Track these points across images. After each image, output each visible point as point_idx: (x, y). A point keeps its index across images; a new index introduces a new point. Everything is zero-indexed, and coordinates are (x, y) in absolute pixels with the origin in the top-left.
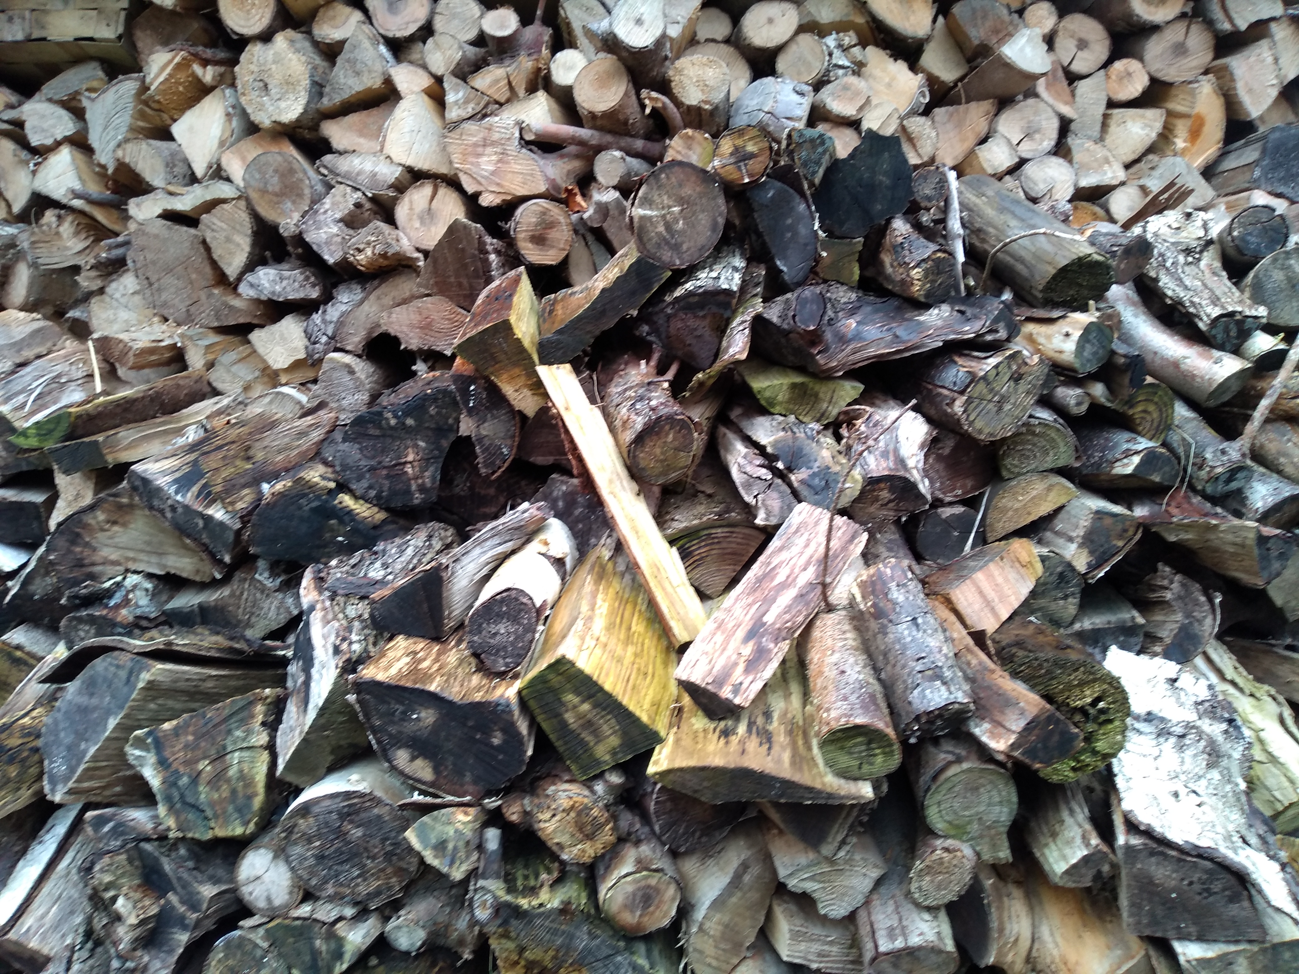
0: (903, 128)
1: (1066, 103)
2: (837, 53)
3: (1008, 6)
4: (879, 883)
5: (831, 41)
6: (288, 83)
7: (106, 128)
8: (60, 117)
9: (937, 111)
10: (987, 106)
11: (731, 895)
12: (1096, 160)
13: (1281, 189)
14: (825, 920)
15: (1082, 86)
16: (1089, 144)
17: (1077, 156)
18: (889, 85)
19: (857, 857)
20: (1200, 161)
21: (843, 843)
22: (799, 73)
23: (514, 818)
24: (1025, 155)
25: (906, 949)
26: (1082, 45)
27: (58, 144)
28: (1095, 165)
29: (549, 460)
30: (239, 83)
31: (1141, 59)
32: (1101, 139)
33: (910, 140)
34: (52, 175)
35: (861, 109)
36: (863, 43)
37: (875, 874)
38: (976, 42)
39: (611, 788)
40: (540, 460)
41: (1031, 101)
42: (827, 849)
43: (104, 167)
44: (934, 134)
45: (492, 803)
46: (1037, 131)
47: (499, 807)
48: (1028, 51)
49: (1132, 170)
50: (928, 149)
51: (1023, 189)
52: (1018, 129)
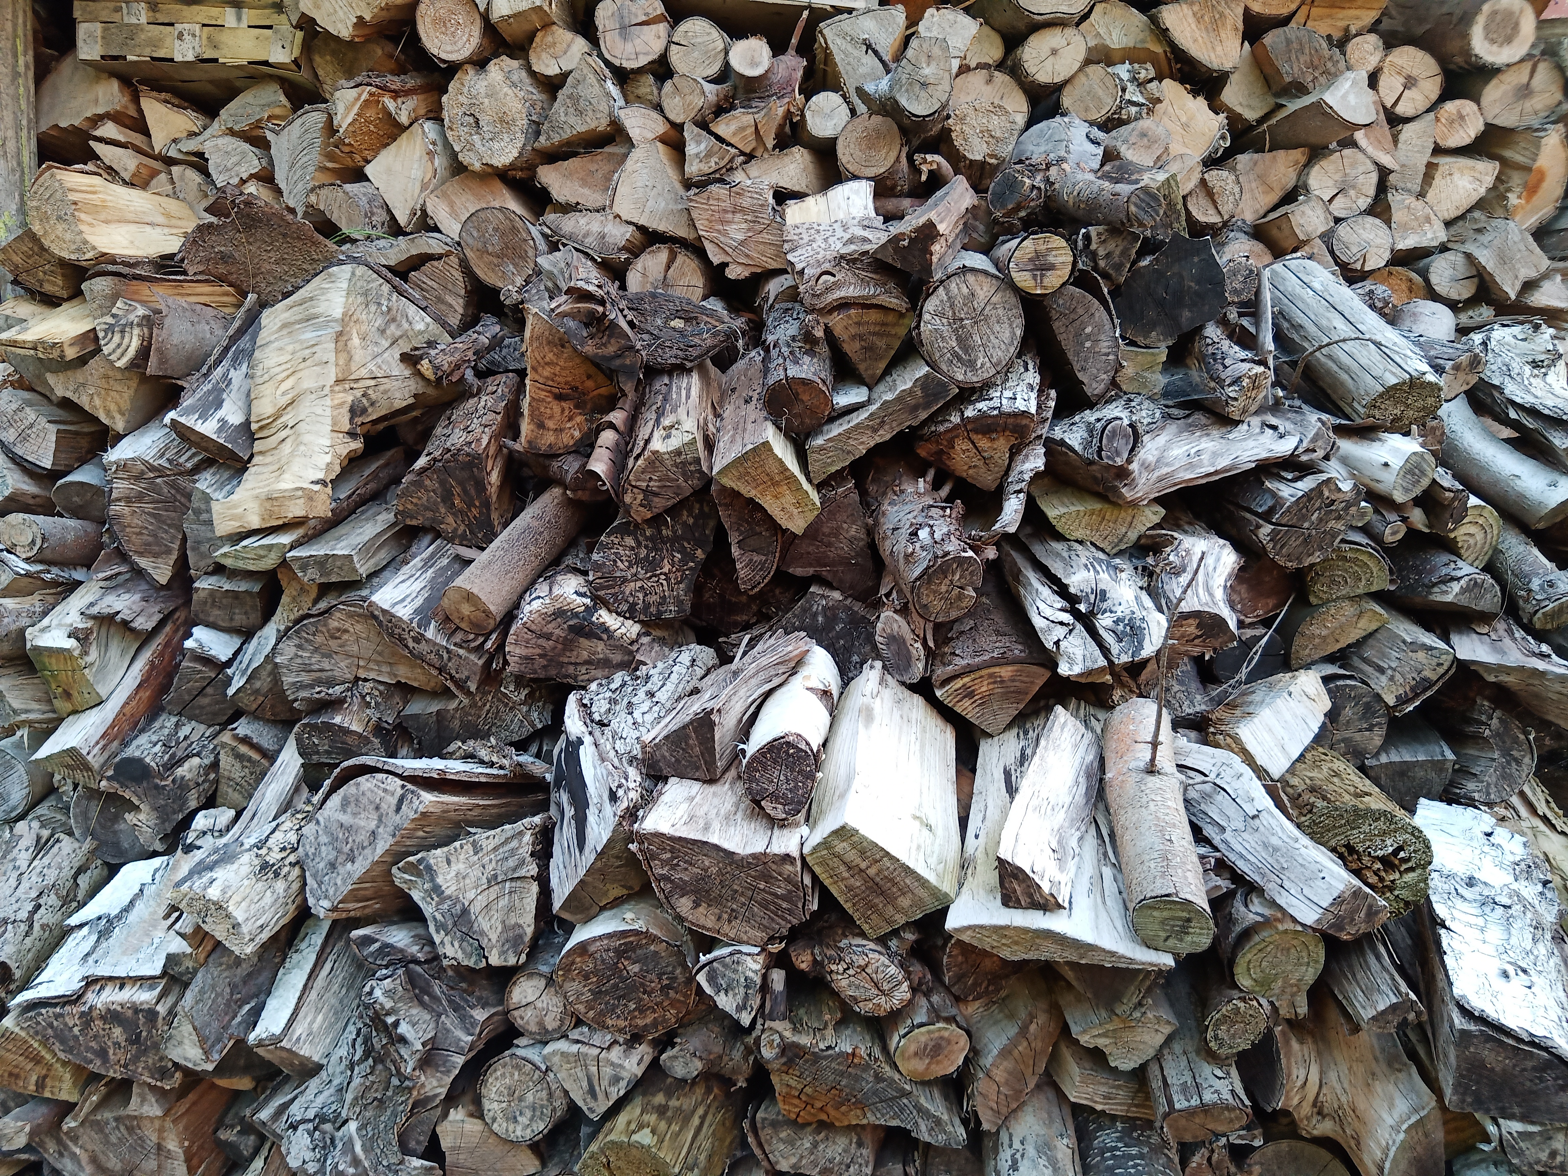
0: (1203, 181)
1: (1387, 152)
2: (1130, 88)
3: (1327, 38)
4: (1170, 1038)
5: (1123, 72)
6: (502, 121)
7: (292, 166)
8: (243, 153)
9: (1239, 156)
10: (1295, 155)
11: (1018, 1044)
12: (1417, 219)
14: (1114, 1072)
15: (1408, 131)
16: (1410, 200)
17: (1397, 214)
18: (1188, 127)
20: (1532, 221)
22: (1087, 110)
23: (802, 964)
24: (1339, 214)
25: (1201, 1106)
26: (1410, 82)
28: (1415, 224)
29: (810, 571)
30: (445, 116)
31: (1477, 101)
32: (1423, 194)
33: (1210, 196)
35: (1159, 157)
36: (1160, 77)
37: (1167, 1030)
38: (1288, 79)
39: (906, 945)
40: (799, 571)
41: (1347, 152)
45: (778, 946)
46: (1354, 187)
48: (1353, 98)
49: (1455, 230)
50: (1226, 208)
51: (1332, 252)
52: (1331, 183)
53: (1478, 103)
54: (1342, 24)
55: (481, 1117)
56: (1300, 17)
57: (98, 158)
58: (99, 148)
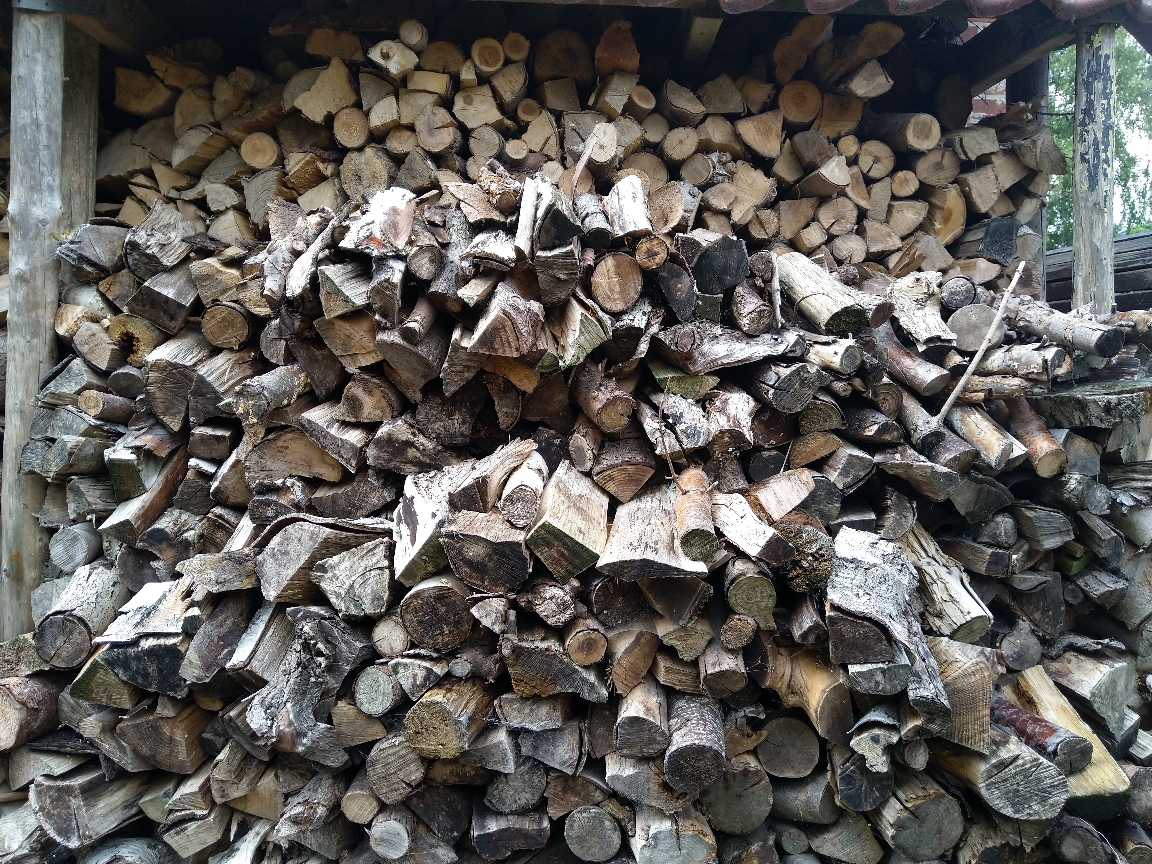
0: (757, 216)
1: (864, 199)
2: (718, 166)
3: (828, 138)
4: (710, 643)
5: (714, 157)
6: (374, 177)
7: (257, 200)
8: (229, 193)
9: (781, 202)
10: (812, 201)
11: (635, 647)
12: (882, 235)
13: (996, 257)
14: (682, 662)
15: (876, 188)
16: (877, 225)
17: (869, 233)
18: (751, 186)
19: (699, 627)
20: (949, 238)
21: (691, 619)
22: (695, 178)
23: (523, 604)
24: (835, 233)
25: (721, 671)
26: (876, 160)
27: (227, 209)
28: (881, 238)
29: (538, 419)
30: (342, 176)
32: (887, 222)
33: (761, 223)
34: (221, 227)
35: (731, 204)
36: (735, 160)
37: (708, 638)
38: (808, 160)
39: (573, 588)
40: (532, 419)
41: (840, 199)
42: (682, 623)
43: (256, 225)
44: (776, 220)
45: (512, 596)
46: (844, 218)
47: (515, 599)
48: (836, 170)
49: (906, 241)
50: (772, 229)
51: (832, 254)
52: (831, 216)
53: (914, 172)
54: (838, 129)
55: (355, 704)
56: (815, 125)
57: (133, 194)
58: (134, 189)
